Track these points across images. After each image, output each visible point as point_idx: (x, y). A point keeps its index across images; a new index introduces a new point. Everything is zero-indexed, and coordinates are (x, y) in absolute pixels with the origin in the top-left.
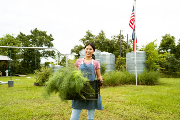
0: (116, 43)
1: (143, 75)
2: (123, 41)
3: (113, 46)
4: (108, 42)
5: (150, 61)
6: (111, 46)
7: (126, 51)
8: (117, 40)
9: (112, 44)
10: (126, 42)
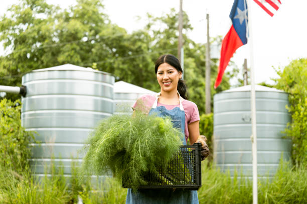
0: (155, 48)
1: (277, 182)
2: (186, 41)
3: (144, 60)
4: (120, 39)
5: (301, 126)
6: (133, 60)
7: (201, 85)
8: (159, 32)
9: (139, 51)
10: (199, 48)
